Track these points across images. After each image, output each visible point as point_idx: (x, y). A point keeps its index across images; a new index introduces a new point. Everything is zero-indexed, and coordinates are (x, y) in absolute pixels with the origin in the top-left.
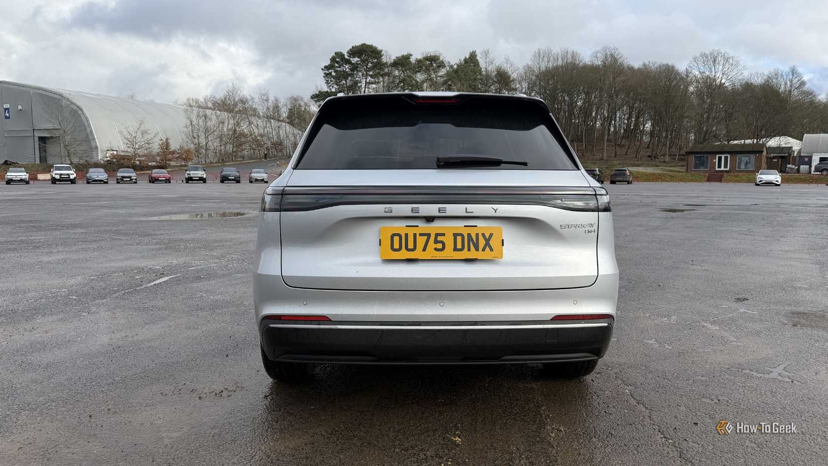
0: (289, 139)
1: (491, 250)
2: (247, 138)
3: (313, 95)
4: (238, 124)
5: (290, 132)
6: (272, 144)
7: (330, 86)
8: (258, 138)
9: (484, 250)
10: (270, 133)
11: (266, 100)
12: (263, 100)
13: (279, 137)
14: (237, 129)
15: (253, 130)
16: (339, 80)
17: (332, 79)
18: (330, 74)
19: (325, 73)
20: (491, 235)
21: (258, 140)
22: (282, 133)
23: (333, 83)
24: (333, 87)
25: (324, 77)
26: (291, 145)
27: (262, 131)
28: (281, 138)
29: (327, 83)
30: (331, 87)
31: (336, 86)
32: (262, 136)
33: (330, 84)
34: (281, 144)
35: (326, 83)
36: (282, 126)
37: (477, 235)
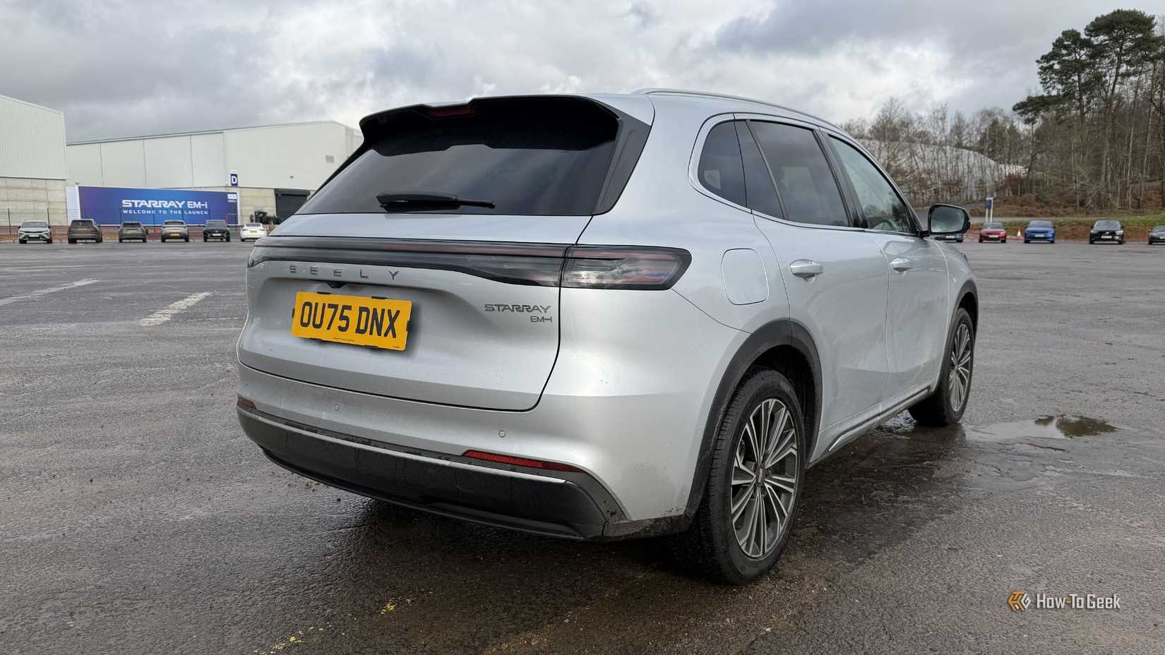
0: (973, 175)
1: (394, 336)
2: (907, 176)
3: (1017, 104)
4: (895, 156)
5: (974, 163)
6: (944, 184)
7: (1049, 87)
8: (923, 176)
9: (386, 335)
10: (943, 167)
11: (941, 119)
12: (936, 118)
13: (956, 172)
14: (892, 163)
15: (917, 164)
16: (1065, 75)
17: (1053, 75)
18: (1051, 67)
19: (1042, 68)
20: (398, 312)
21: (923, 178)
22: (962, 167)
23: (1054, 82)
24: (1054, 88)
25: (1040, 73)
26: (975, 183)
27: (930, 165)
28: (960, 174)
29: (1044, 82)
30: (1051, 89)
31: (1059, 87)
32: (929, 172)
33: (1049, 84)
34: (959, 183)
35: (1041, 83)
36: (964, 155)
37: (383, 310)
